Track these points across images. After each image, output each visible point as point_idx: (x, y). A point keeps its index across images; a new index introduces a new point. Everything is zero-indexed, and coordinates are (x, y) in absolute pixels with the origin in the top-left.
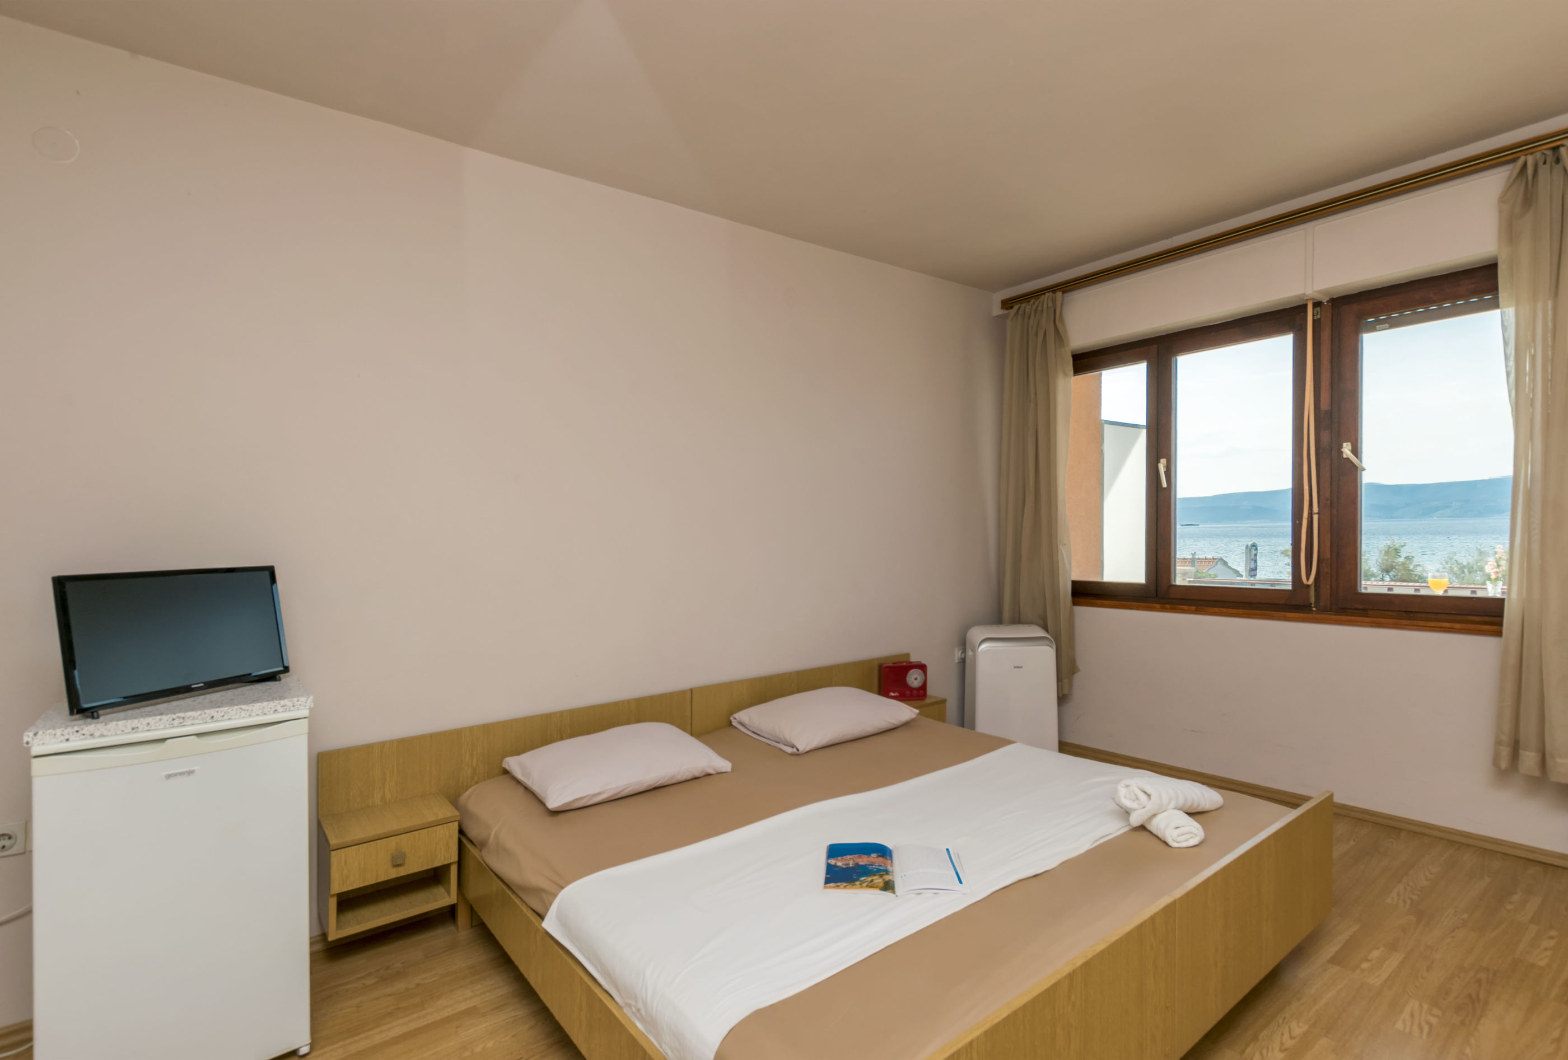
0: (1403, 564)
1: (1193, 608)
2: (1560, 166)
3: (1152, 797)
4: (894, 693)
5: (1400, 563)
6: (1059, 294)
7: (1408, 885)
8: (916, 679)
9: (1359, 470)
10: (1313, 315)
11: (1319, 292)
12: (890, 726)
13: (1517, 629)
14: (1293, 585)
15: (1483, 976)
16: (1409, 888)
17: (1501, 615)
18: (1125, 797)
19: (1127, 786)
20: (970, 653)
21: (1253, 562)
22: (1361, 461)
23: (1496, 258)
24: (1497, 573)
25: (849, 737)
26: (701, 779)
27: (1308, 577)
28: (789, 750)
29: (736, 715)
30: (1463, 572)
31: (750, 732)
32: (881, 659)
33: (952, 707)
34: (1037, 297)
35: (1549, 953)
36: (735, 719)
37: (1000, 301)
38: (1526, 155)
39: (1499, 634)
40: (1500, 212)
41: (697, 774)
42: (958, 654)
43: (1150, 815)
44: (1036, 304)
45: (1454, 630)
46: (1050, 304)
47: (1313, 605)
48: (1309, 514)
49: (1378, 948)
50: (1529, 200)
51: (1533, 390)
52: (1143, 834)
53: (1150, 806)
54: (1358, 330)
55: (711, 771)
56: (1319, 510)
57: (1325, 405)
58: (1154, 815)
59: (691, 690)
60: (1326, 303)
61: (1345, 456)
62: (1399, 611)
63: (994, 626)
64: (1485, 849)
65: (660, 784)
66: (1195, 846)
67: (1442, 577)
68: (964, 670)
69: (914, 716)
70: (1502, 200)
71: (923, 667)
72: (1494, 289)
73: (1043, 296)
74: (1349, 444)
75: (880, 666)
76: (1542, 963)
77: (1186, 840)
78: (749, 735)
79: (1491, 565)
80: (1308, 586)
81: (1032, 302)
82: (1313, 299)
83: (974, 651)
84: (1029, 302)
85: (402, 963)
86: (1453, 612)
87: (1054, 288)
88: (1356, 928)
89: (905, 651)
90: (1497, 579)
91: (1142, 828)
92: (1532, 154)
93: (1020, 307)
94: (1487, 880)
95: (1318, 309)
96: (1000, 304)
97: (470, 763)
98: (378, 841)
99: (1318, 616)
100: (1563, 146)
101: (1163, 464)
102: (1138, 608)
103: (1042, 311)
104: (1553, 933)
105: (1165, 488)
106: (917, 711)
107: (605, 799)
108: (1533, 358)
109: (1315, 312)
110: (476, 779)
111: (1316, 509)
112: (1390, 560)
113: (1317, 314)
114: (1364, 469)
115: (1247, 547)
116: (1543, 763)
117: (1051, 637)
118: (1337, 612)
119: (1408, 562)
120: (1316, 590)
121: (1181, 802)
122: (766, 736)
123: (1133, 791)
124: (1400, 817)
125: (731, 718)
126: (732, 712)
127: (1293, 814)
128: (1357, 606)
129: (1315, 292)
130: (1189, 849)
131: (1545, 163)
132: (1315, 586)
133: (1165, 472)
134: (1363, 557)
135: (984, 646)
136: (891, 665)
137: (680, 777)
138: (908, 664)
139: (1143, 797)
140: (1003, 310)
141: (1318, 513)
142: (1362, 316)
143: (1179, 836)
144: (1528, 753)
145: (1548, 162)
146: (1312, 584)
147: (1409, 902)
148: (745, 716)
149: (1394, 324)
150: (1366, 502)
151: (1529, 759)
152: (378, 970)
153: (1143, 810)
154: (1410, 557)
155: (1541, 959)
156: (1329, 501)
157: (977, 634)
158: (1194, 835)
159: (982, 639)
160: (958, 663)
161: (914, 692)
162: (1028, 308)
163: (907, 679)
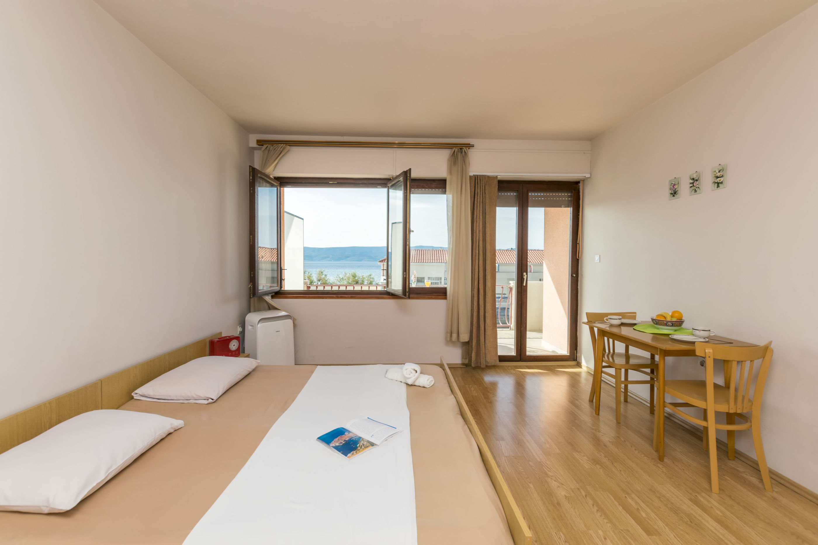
6: (287, 146)
8: (234, 345)
13: (451, 297)
17: (444, 293)
18: (406, 374)
23: (446, 178)
24: (415, 280)
28: (205, 401)
29: (134, 393)
30: (341, 281)
31: (156, 400)
32: (209, 338)
34: (277, 144)
38: (455, 148)
39: (446, 298)
41: (164, 436)
43: (416, 378)
45: (433, 298)
50: (455, 162)
55: (172, 431)
58: (418, 378)
59: (101, 381)
67: (429, 281)
69: (257, 364)
70: (449, 160)
71: (238, 338)
72: (445, 187)
73: (280, 144)
81: (274, 146)
83: (253, 326)
84: (273, 145)
87: (286, 142)
93: (267, 146)
96: (256, 141)
100: (463, 148)
116: (458, 337)
117: (289, 314)
123: (410, 371)
136: (218, 340)
137: (155, 442)
138: (225, 338)
139: (414, 372)
140: (257, 145)
143: (429, 383)
144: (454, 335)
153: (414, 377)
157: (248, 317)
158: (432, 381)
159: (259, 319)
160: (239, 334)
161: (233, 353)
162: (271, 147)
163: (229, 346)
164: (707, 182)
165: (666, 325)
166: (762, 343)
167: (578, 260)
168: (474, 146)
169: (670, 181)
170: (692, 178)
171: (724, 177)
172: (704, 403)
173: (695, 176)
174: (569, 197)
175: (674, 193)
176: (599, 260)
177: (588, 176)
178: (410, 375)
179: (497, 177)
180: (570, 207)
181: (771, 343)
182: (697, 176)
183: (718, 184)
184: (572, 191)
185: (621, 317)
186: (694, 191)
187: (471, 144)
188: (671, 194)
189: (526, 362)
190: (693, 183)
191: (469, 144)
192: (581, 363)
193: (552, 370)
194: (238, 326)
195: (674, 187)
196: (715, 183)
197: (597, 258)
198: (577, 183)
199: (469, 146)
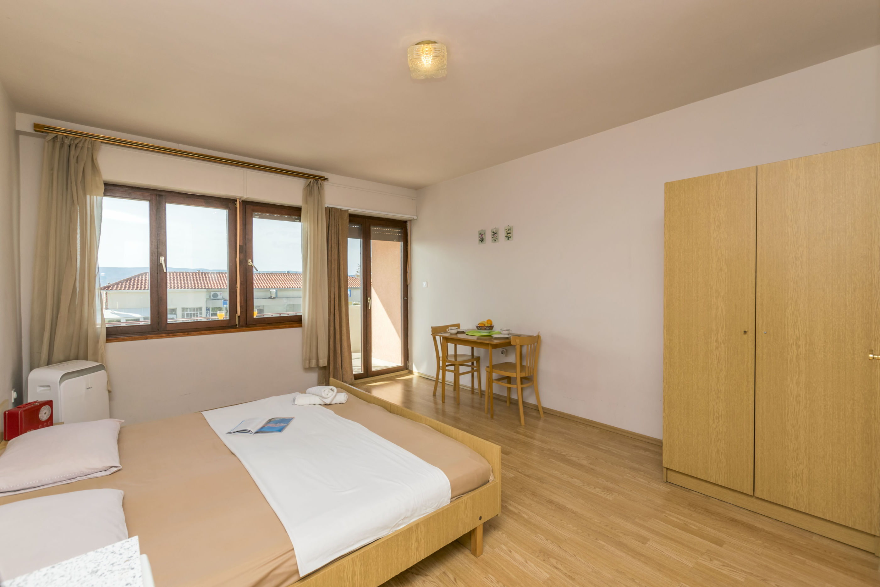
6: (98, 142)
8: (46, 412)
13: (307, 324)
14: (229, 318)
17: (301, 321)
23: (301, 206)
34: (77, 136)
39: (301, 327)
44: (77, 141)
46: (90, 146)
47: (237, 326)
57: (241, 243)
61: (249, 265)
62: (267, 323)
70: (304, 189)
71: (49, 403)
72: (300, 216)
73: (83, 138)
74: (251, 260)
81: (71, 138)
93: (57, 136)
96: (32, 125)
99: (239, 329)
101: (163, 259)
103: (83, 148)
105: (165, 272)
111: (238, 285)
118: (246, 327)
120: (238, 319)
128: (253, 323)
129: (247, 197)
133: (164, 264)
140: (33, 130)
142: (253, 211)
156: (243, 282)
159: (61, 376)
161: (45, 424)
163: (39, 416)
164: (502, 235)
165: (486, 329)
166: (535, 335)
167: (407, 286)
168: (328, 180)
169: (479, 231)
170: (493, 231)
171: (512, 234)
172: (515, 374)
173: (494, 231)
174: (399, 233)
175: (482, 240)
176: (426, 285)
177: (415, 218)
178: (328, 395)
179: (348, 211)
180: (401, 242)
181: (539, 332)
182: (496, 230)
183: (508, 237)
184: (402, 228)
185: (457, 327)
186: (494, 240)
187: (325, 177)
188: (480, 240)
189: (372, 377)
190: (494, 235)
191: (324, 177)
192: (412, 371)
193: (393, 380)
194: (12, 390)
195: (482, 236)
196: (506, 236)
197: (425, 284)
198: (405, 222)
199: (324, 179)
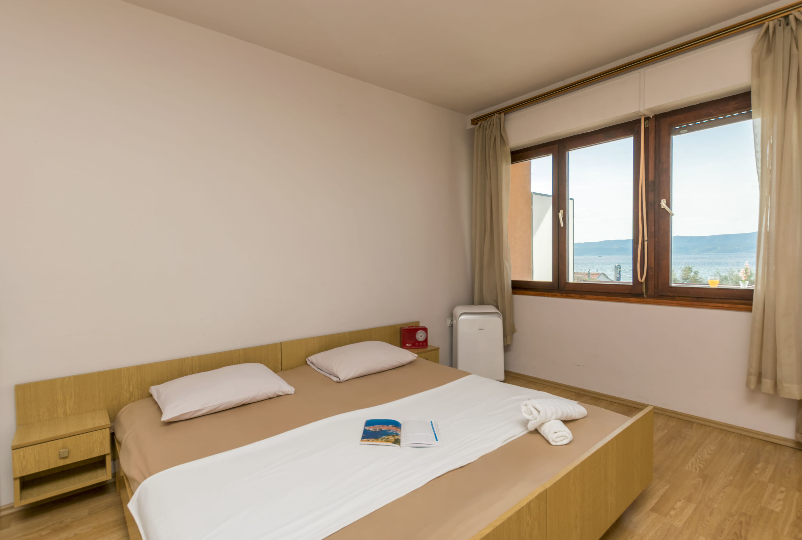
0: (694, 277)
1: (578, 296)
2: (789, 27)
3: (541, 413)
4: (409, 344)
5: (692, 277)
6: (502, 115)
7: (698, 458)
8: (421, 336)
9: (670, 215)
10: (645, 125)
11: (647, 110)
12: (399, 364)
13: (761, 307)
14: (633, 282)
15: (743, 519)
16: (698, 460)
17: (752, 300)
18: (525, 412)
19: (526, 405)
20: (455, 321)
21: (618, 274)
22: (672, 210)
23: (750, 88)
25: (373, 371)
26: (274, 399)
27: (642, 277)
28: (335, 379)
29: (309, 358)
31: (317, 368)
32: (402, 324)
33: (444, 353)
34: (490, 117)
35: (781, 503)
36: (309, 360)
37: (471, 120)
38: (769, 21)
39: (750, 310)
40: (753, 57)
41: (271, 396)
42: (449, 322)
43: (540, 423)
44: (490, 120)
45: (724, 308)
46: (498, 121)
47: (644, 294)
48: (642, 241)
49: (680, 501)
50: (770, 49)
51: (772, 164)
52: (536, 436)
53: (539, 419)
54: (669, 135)
55: (281, 394)
56: (648, 239)
57: (651, 178)
58: (543, 424)
59: (281, 343)
60: (652, 118)
61: (662, 207)
62: (693, 297)
63: (469, 306)
64: (741, 435)
65: (245, 402)
66: (566, 444)
67: (716, 279)
68: (452, 330)
69: (415, 358)
70: (754, 50)
71: (425, 329)
72: (749, 107)
73: (494, 116)
74: (665, 200)
75: (401, 328)
76: (778, 510)
77: (561, 441)
78: (315, 370)
79: (742, 273)
80: (642, 283)
81: (488, 120)
82: (644, 115)
83: (456, 320)
84: (486, 120)
85: (72, 519)
86: (723, 297)
87: (499, 112)
88: (667, 487)
89: (417, 320)
90: (745, 280)
91: (536, 431)
92: (772, 20)
93: (481, 123)
94: (743, 454)
95: (647, 121)
96: (471, 121)
97: (128, 390)
98: (49, 443)
99: (647, 300)
100: (791, 14)
101: (562, 213)
102: (548, 296)
103: (493, 124)
104: (783, 489)
105: (563, 227)
106: (417, 355)
107: (205, 413)
108: (772, 146)
109: (646, 123)
110: (133, 399)
111: (646, 238)
112: (687, 275)
113: (647, 124)
114: (673, 215)
115: (616, 266)
116: (775, 386)
117: (500, 312)
118: (657, 298)
119: (696, 276)
120: (646, 285)
121: (559, 415)
122: (324, 370)
123: (529, 409)
124: (693, 415)
125: (307, 360)
126: (308, 356)
127: (629, 421)
128: (669, 294)
129: (645, 109)
130: (563, 446)
131: (780, 25)
132: (646, 283)
133: (562, 218)
134: (672, 273)
135: (463, 317)
136: (407, 328)
137: (259, 398)
138: (417, 328)
139: (535, 412)
140: (472, 125)
141: (647, 241)
142: (672, 125)
143: (556, 438)
144: (767, 380)
145: (782, 25)
146: (644, 281)
147: (698, 469)
148: (317, 359)
149: (690, 130)
150: (674, 246)
151: (767, 384)
152: (54, 524)
153: (535, 421)
154: (697, 272)
155: (777, 507)
156: (654, 233)
157: (459, 310)
158: (566, 438)
159: (461, 313)
160: (449, 327)
161: (420, 344)
162: (486, 123)
163: (416, 336)
194: (448, 318)
